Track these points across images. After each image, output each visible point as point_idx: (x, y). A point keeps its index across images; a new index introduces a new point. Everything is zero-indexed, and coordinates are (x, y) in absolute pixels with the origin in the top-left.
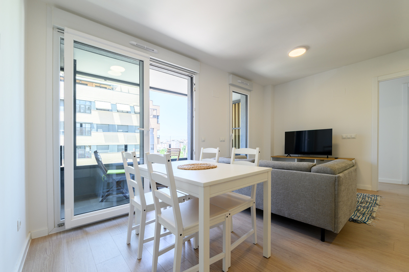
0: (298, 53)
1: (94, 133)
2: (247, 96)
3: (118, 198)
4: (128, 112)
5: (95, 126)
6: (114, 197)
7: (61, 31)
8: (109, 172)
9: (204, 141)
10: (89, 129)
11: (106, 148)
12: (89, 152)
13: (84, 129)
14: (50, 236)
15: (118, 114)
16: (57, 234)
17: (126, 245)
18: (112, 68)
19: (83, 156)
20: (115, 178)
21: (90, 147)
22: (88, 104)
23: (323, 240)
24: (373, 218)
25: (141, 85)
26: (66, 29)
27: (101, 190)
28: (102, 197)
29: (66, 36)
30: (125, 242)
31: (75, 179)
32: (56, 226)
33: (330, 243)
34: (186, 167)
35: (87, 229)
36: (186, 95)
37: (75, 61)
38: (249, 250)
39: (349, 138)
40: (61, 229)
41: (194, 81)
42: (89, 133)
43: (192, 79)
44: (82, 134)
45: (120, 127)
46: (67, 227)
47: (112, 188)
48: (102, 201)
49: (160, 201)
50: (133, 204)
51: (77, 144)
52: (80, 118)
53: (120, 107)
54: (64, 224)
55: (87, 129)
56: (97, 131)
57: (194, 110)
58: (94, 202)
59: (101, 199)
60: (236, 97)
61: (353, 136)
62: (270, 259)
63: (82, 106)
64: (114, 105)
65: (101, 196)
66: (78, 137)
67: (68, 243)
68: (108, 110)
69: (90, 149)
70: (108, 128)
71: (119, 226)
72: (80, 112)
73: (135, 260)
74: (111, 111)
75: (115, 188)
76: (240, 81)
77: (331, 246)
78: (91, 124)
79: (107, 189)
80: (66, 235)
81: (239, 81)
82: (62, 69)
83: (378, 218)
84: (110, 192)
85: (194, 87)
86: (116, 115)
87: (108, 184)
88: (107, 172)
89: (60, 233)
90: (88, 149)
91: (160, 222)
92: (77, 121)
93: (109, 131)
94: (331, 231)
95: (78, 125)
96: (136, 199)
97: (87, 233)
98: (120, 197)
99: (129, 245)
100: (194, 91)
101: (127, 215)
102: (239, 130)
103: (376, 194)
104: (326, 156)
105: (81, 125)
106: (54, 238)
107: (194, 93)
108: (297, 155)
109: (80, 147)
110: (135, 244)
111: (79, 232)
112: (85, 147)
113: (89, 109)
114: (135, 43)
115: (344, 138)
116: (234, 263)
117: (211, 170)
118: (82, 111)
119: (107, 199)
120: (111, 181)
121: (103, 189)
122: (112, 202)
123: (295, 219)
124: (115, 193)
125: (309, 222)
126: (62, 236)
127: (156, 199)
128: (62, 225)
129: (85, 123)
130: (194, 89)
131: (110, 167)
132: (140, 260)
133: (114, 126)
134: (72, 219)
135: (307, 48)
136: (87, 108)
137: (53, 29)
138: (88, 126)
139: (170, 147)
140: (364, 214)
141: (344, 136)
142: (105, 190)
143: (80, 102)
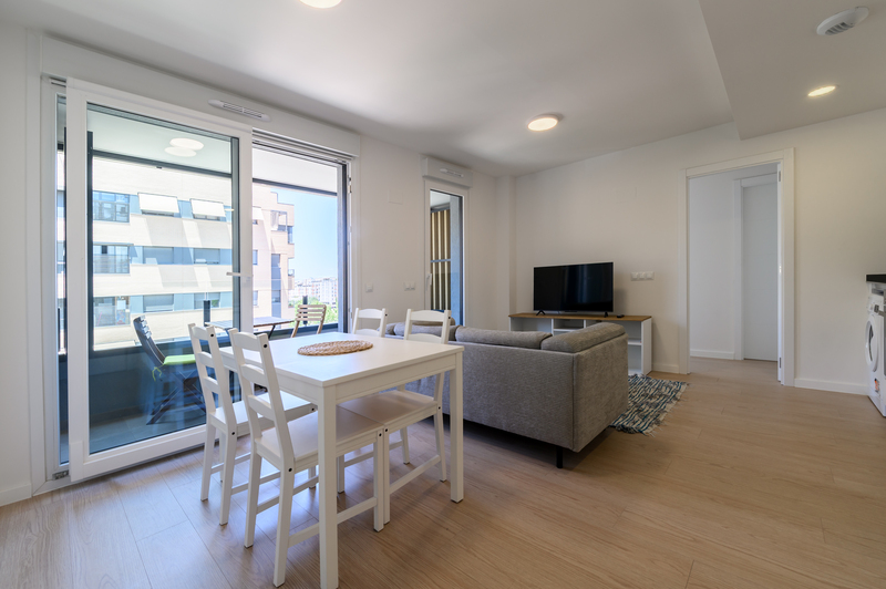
0: (543, 125)
1: (135, 267)
2: (461, 198)
3: (186, 413)
4: (218, 219)
5: (139, 252)
6: (178, 413)
7: (60, 82)
8: (169, 360)
9: (370, 291)
10: (124, 258)
11: (166, 302)
12: (123, 312)
13: (111, 258)
14: (36, 499)
15: (194, 223)
16: (52, 493)
17: (199, 503)
18: (173, 142)
19: (111, 321)
20: (181, 372)
21: (127, 299)
22: (120, 200)
23: (560, 466)
24: (658, 423)
25: (234, 175)
26: (70, 81)
27: (151, 399)
28: (153, 414)
29: (69, 93)
30: (199, 496)
31: (90, 376)
32: (50, 477)
33: (571, 469)
34: (313, 350)
35: (119, 480)
36: (335, 194)
37: (90, 135)
38: (431, 492)
39: (642, 279)
40: (62, 483)
41: (349, 174)
42: (125, 268)
43: (345, 167)
44: (105, 270)
45: (199, 252)
46: (75, 477)
47: (174, 393)
48: (152, 422)
49: (260, 416)
50: (213, 423)
51: (96, 294)
52: (103, 232)
53: (198, 208)
54: (67, 472)
55: (118, 258)
56: (144, 262)
57: (349, 229)
58: (133, 425)
59: (149, 418)
60: (436, 199)
61: (649, 276)
62: (461, 504)
63: (105, 205)
64: (185, 205)
65: (151, 412)
66: (96, 278)
67: (76, 508)
68: (172, 215)
69: (127, 303)
70: (172, 256)
71: (187, 468)
72: (101, 218)
73: (215, 526)
74: (179, 216)
75: (180, 394)
76: (445, 170)
77: (571, 473)
78: (129, 247)
79: (164, 395)
80: (71, 494)
81: (442, 171)
82: (61, 147)
83: (666, 423)
84: (171, 402)
85: (349, 184)
86: (189, 225)
87: (166, 386)
88: (163, 360)
89: (59, 491)
90: (120, 305)
91: (259, 452)
92: (94, 241)
93: (173, 263)
94: (568, 449)
95: (97, 250)
96: (218, 414)
97: (118, 488)
98: (194, 411)
99: (205, 501)
100: (348, 191)
101: (200, 448)
102: (449, 263)
103: (683, 379)
104: (604, 313)
105: (104, 250)
106: (47, 502)
107: (350, 196)
108: (556, 312)
109: (102, 300)
110: (216, 499)
111: (101, 486)
112: (113, 300)
113: (125, 212)
114: (222, 104)
115: (635, 280)
116: (395, 514)
117: (358, 353)
118: (107, 215)
119: (164, 417)
120: (171, 379)
121: (155, 397)
122: (175, 422)
123: (517, 432)
124: (181, 403)
125: (536, 436)
126: (63, 496)
127: (251, 412)
128: (64, 474)
129: (115, 245)
130: (348, 187)
131: (170, 351)
132: (224, 526)
133: (184, 250)
134: (84, 460)
135: (559, 117)
136: (119, 209)
137: (41, 78)
138: (122, 252)
139: (305, 302)
140: (646, 417)
141: (636, 274)
142: (159, 400)
143: (100, 198)
